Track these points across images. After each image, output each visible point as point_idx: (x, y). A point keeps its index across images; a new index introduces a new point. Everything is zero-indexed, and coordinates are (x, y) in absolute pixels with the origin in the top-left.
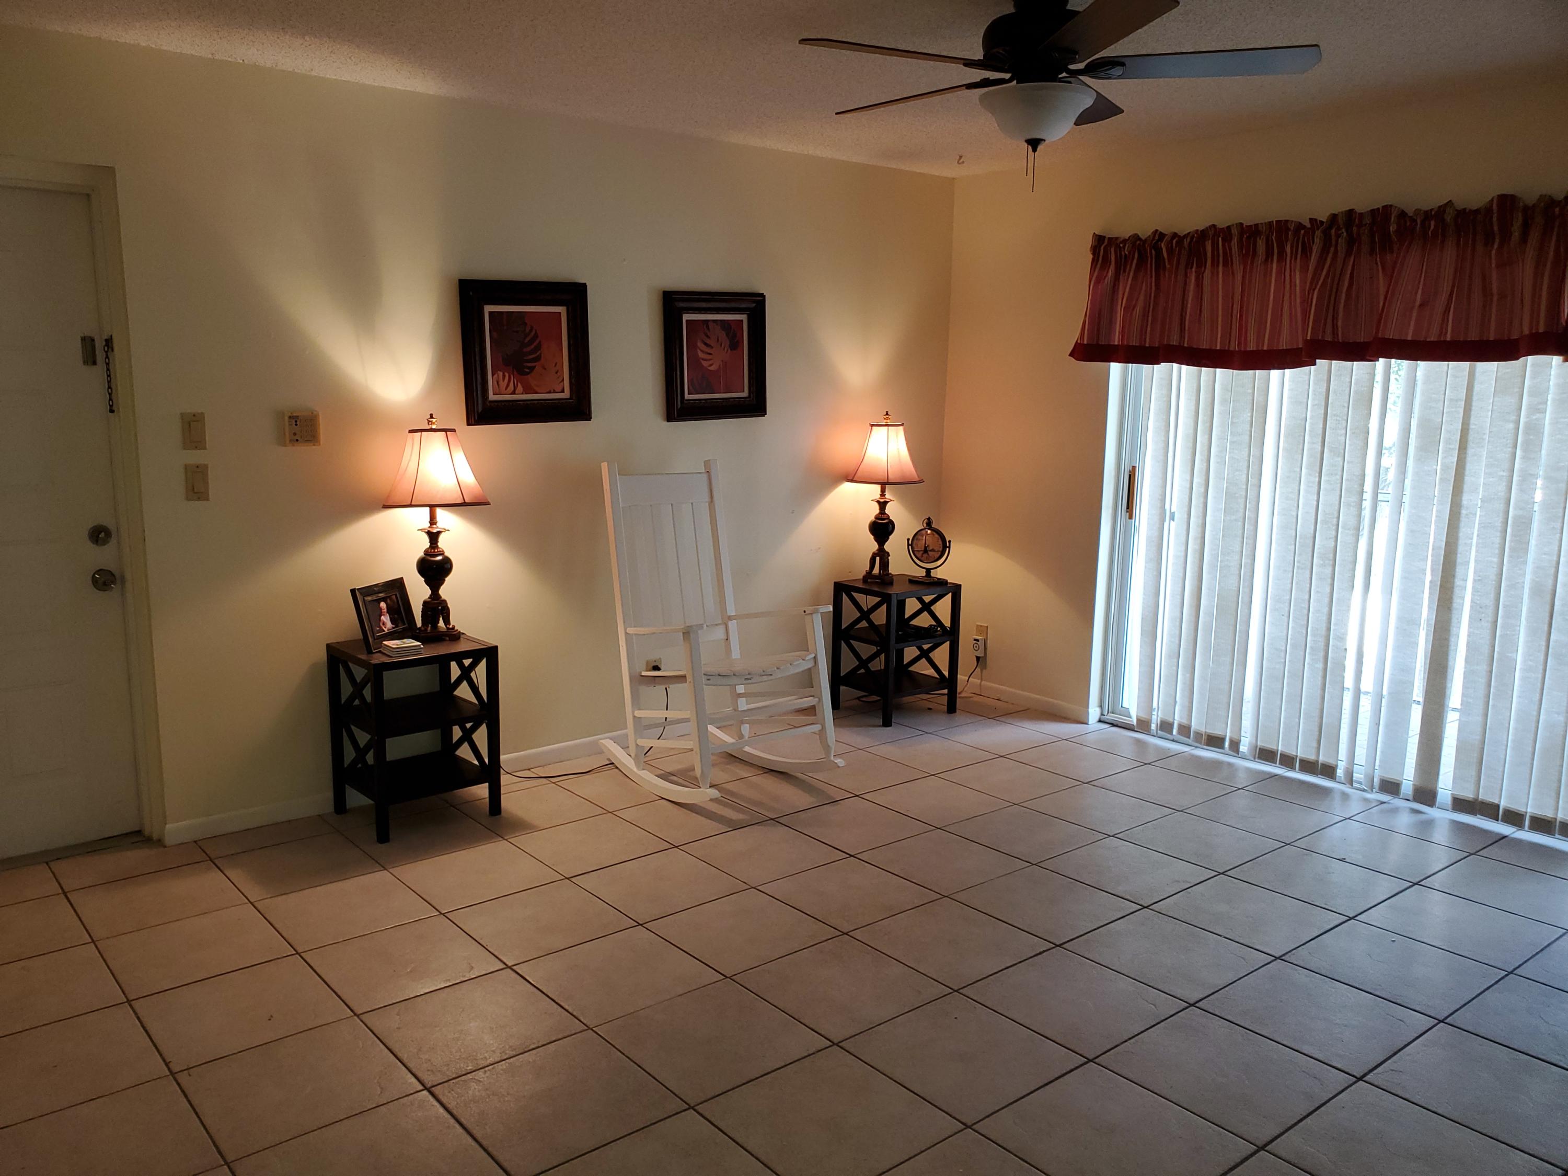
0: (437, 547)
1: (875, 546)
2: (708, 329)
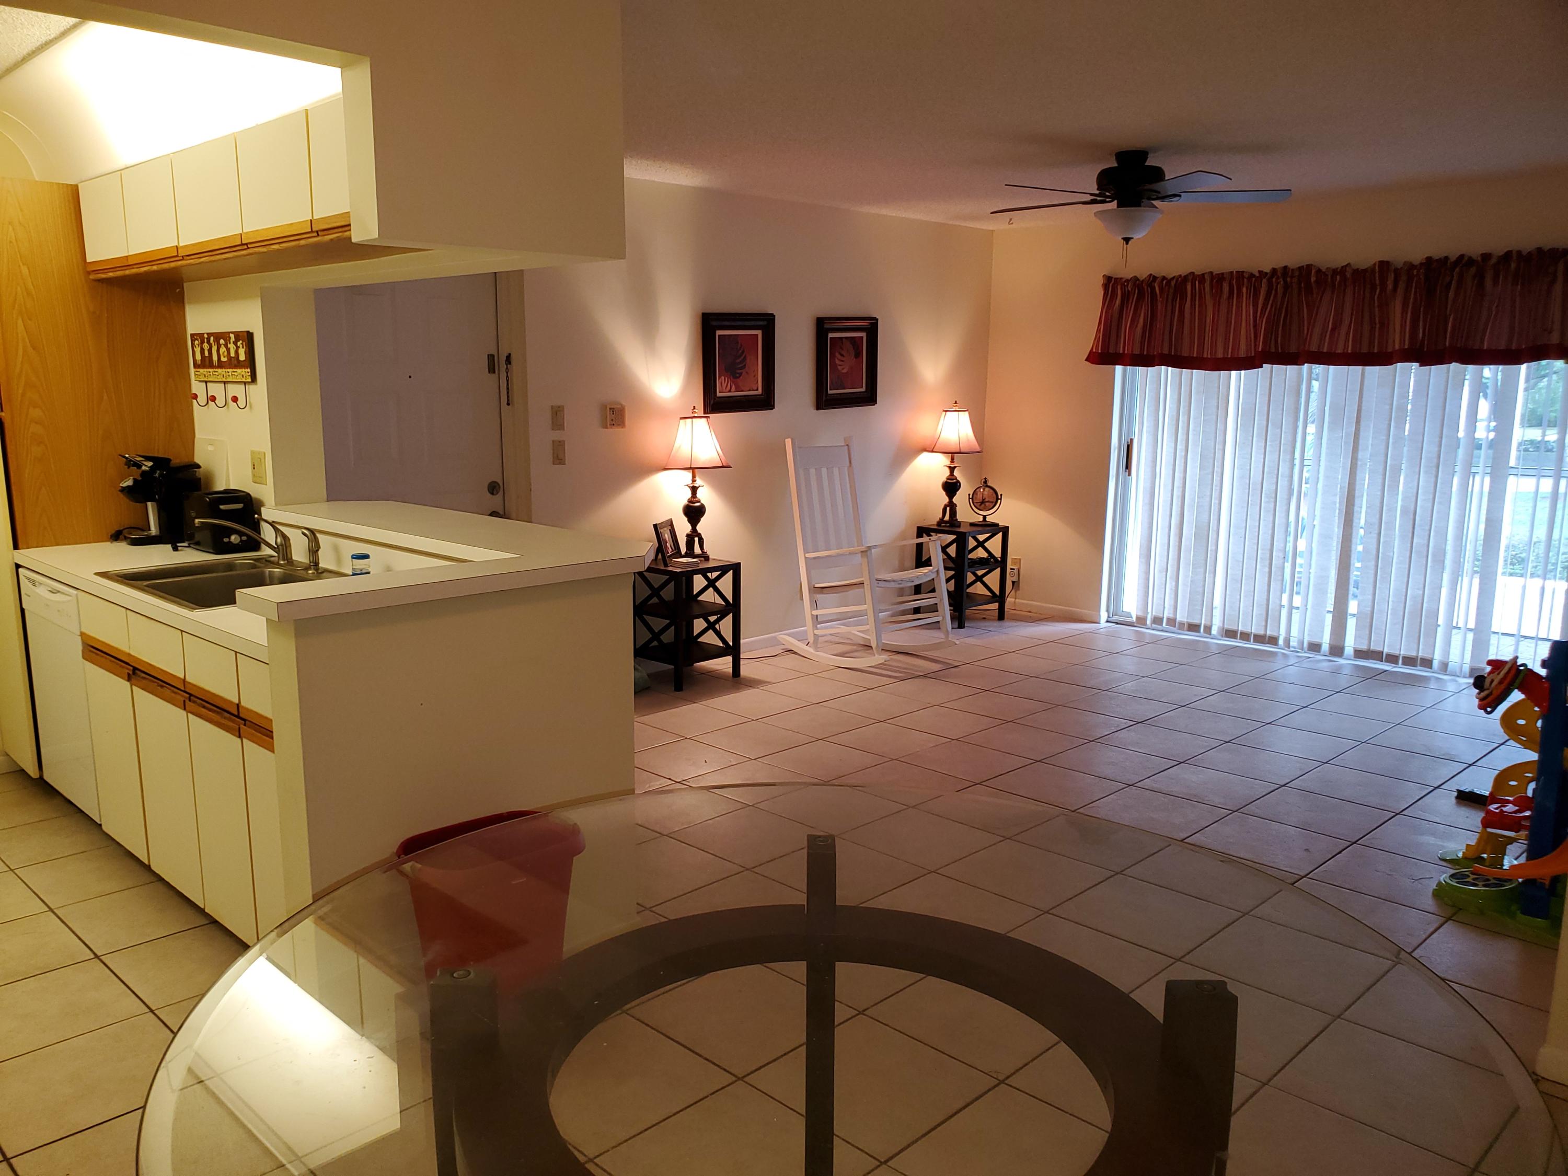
0: (696, 497)
1: (946, 500)
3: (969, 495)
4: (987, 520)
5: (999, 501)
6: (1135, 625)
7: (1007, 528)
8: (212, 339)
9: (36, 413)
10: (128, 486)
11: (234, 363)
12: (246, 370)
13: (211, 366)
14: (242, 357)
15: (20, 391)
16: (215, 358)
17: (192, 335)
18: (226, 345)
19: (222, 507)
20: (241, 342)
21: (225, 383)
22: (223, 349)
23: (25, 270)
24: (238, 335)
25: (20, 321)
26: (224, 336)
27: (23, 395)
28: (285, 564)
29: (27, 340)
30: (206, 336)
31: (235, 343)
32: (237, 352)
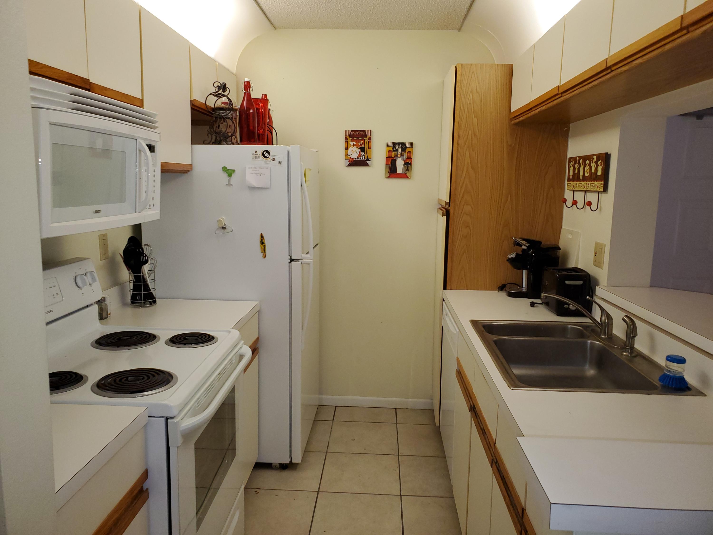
8: (581, 160)
9: (467, 208)
10: (512, 258)
11: (594, 177)
12: (601, 182)
13: (578, 179)
14: (599, 173)
15: (461, 195)
16: (581, 174)
17: (569, 159)
18: (590, 165)
19: (567, 282)
20: (600, 161)
21: (585, 192)
22: (587, 168)
23: (475, 120)
24: (599, 157)
25: (468, 151)
26: (589, 158)
27: (463, 197)
28: (605, 339)
29: (470, 164)
30: (578, 159)
31: (596, 163)
32: (596, 169)
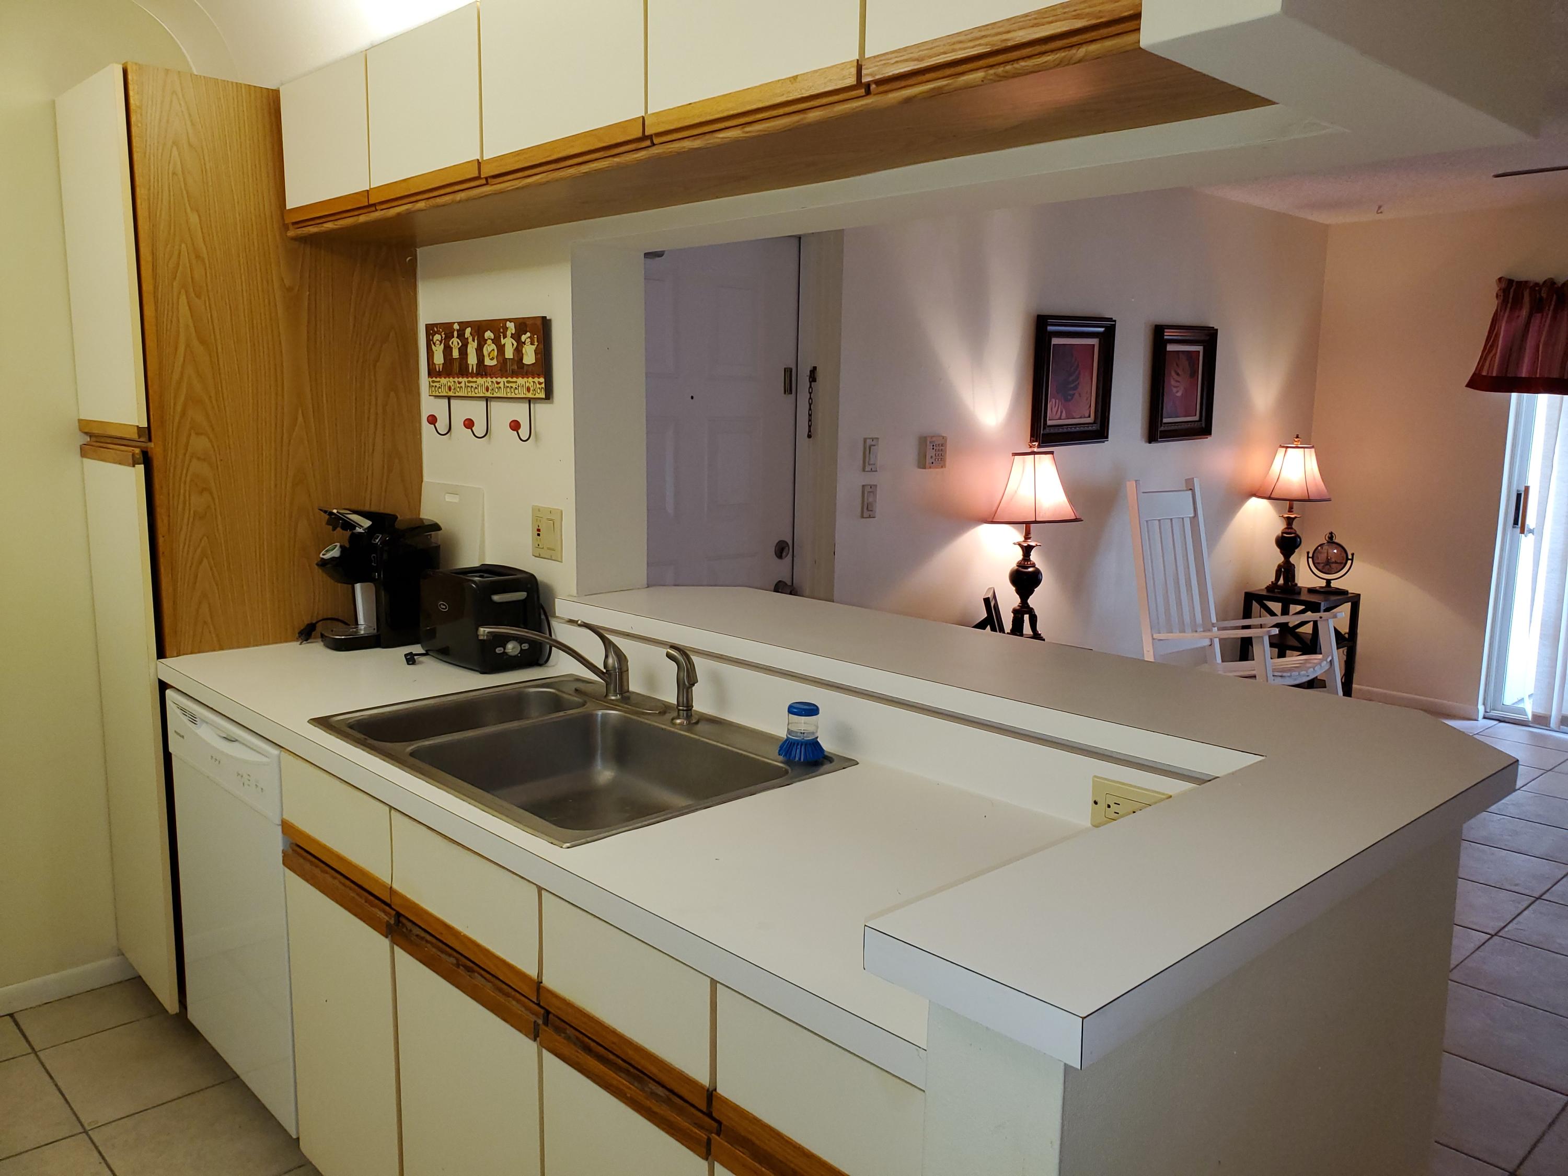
0: (1029, 560)
1: (1281, 559)
2: (1179, 358)
3: (1308, 553)
4: (1332, 585)
5: (1349, 562)
6: (1531, 725)
7: (1358, 596)
8: (468, 330)
9: (200, 444)
10: (333, 559)
11: (516, 368)
12: (536, 380)
13: (463, 371)
14: (529, 357)
15: (179, 408)
16: (472, 360)
18: (496, 341)
19: (496, 598)
20: (528, 334)
21: (487, 399)
22: (489, 348)
23: (194, 218)
24: (522, 325)
25: (183, 298)
26: (497, 327)
27: (184, 413)
28: (616, 700)
29: (192, 330)
30: (456, 327)
31: (517, 337)
32: (518, 351)
